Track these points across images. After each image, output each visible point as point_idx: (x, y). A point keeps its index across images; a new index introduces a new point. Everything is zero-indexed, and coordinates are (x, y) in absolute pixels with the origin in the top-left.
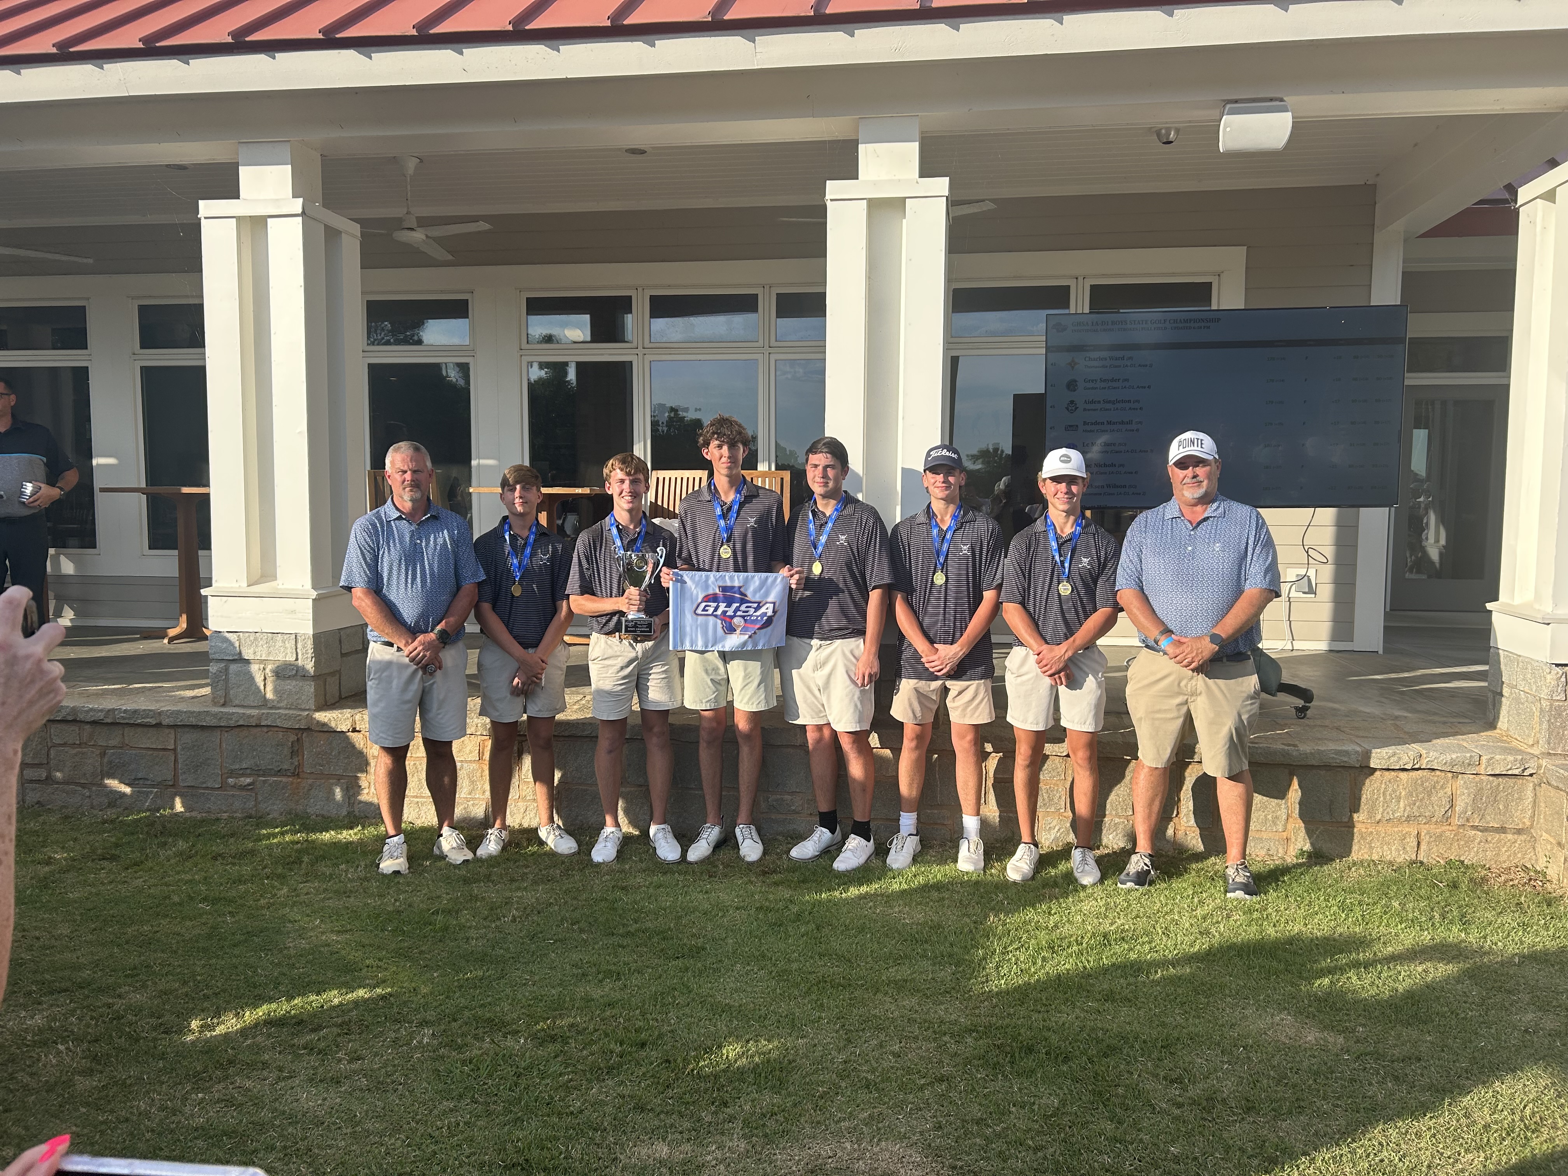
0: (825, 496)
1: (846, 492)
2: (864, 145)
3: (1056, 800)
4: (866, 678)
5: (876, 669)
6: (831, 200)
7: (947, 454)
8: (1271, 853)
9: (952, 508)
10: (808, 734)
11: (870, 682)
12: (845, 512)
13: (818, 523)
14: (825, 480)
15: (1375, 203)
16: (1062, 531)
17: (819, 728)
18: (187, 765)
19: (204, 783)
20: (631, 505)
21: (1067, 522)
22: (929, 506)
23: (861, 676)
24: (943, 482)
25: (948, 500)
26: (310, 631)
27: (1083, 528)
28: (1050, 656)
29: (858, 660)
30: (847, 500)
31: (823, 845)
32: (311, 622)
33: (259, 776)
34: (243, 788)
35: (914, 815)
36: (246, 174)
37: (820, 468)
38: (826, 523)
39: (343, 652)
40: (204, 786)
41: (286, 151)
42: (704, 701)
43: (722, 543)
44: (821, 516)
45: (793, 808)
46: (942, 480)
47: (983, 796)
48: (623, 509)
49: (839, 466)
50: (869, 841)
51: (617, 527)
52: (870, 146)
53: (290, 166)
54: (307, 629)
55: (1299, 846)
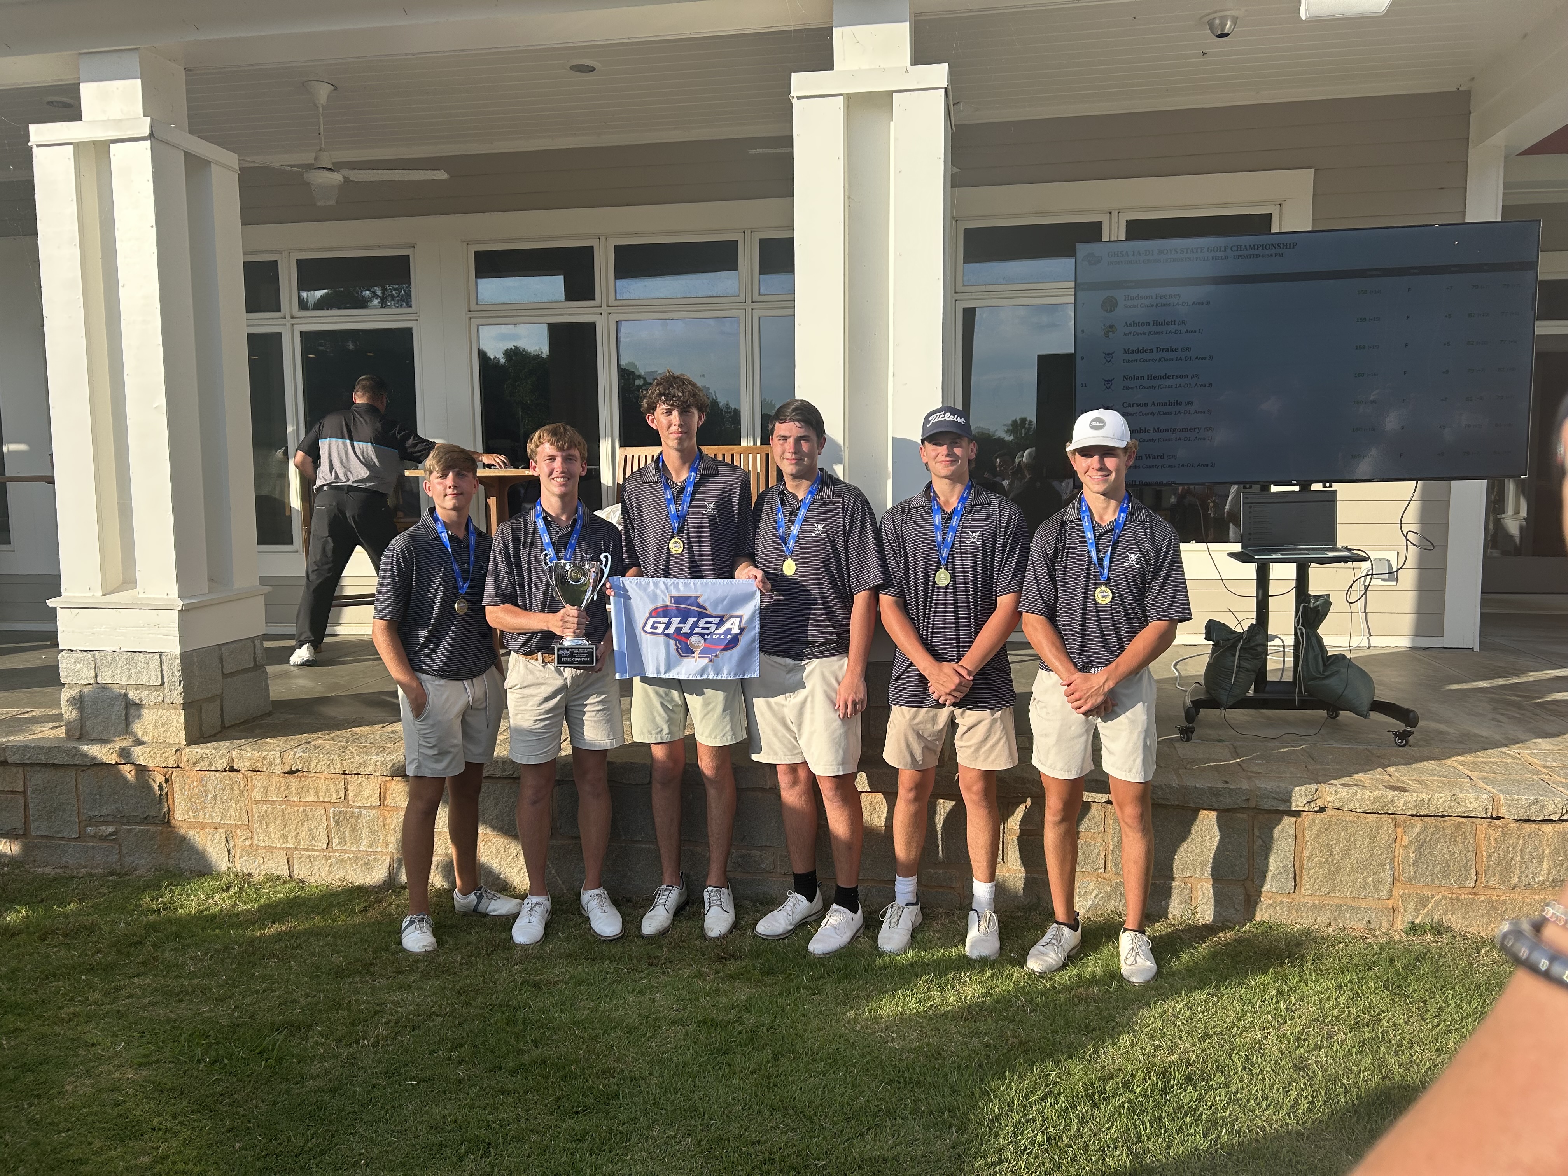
0: (795, 477)
1: (822, 470)
2: (839, 29)
3: (1093, 859)
4: (849, 706)
5: (862, 694)
6: (799, 98)
7: (952, 418)
8: (1372, 926)
9: (959, 488)
10: (779, 776)
11: (855, 712)
12: (821, 496)
13: (788, 510)
14: (798, 456)
15: (1470, 113)
16: (1101, 518)
17: (793, 769)
18: (39, 810)
19: (59, 832)
20: (563, 489)
21: (1107, 507)
22: (929, 486)
23: (842, 704)
24: (947, 455)
25: (953, 478)
26: (178, 650)
27: (1130, 515)
28: (1085, 687)
29: (839, 684)
30: (826, 480)
31: (798, 917)
32: (178, 638)
33: (123, 824)
34: (105, 838)
35: (913, 880)
36: (89, 92)
37: (791, 441)
38: (798, 509)
39: (225, 672)
40: (60, 835)
41: (133, 61)
42: (653, 732)
43: (673, 534)
44: (791, 500)
45: (763, 866)
46: (945, 453)
47: (1000, 852)
48: (554, 494)
49: (814, 437)
50: (855, 912)
51: (545, 519)
52: (848, 30)
53: (139, 81)
54: (173, 646)
55: (1409, 918)
